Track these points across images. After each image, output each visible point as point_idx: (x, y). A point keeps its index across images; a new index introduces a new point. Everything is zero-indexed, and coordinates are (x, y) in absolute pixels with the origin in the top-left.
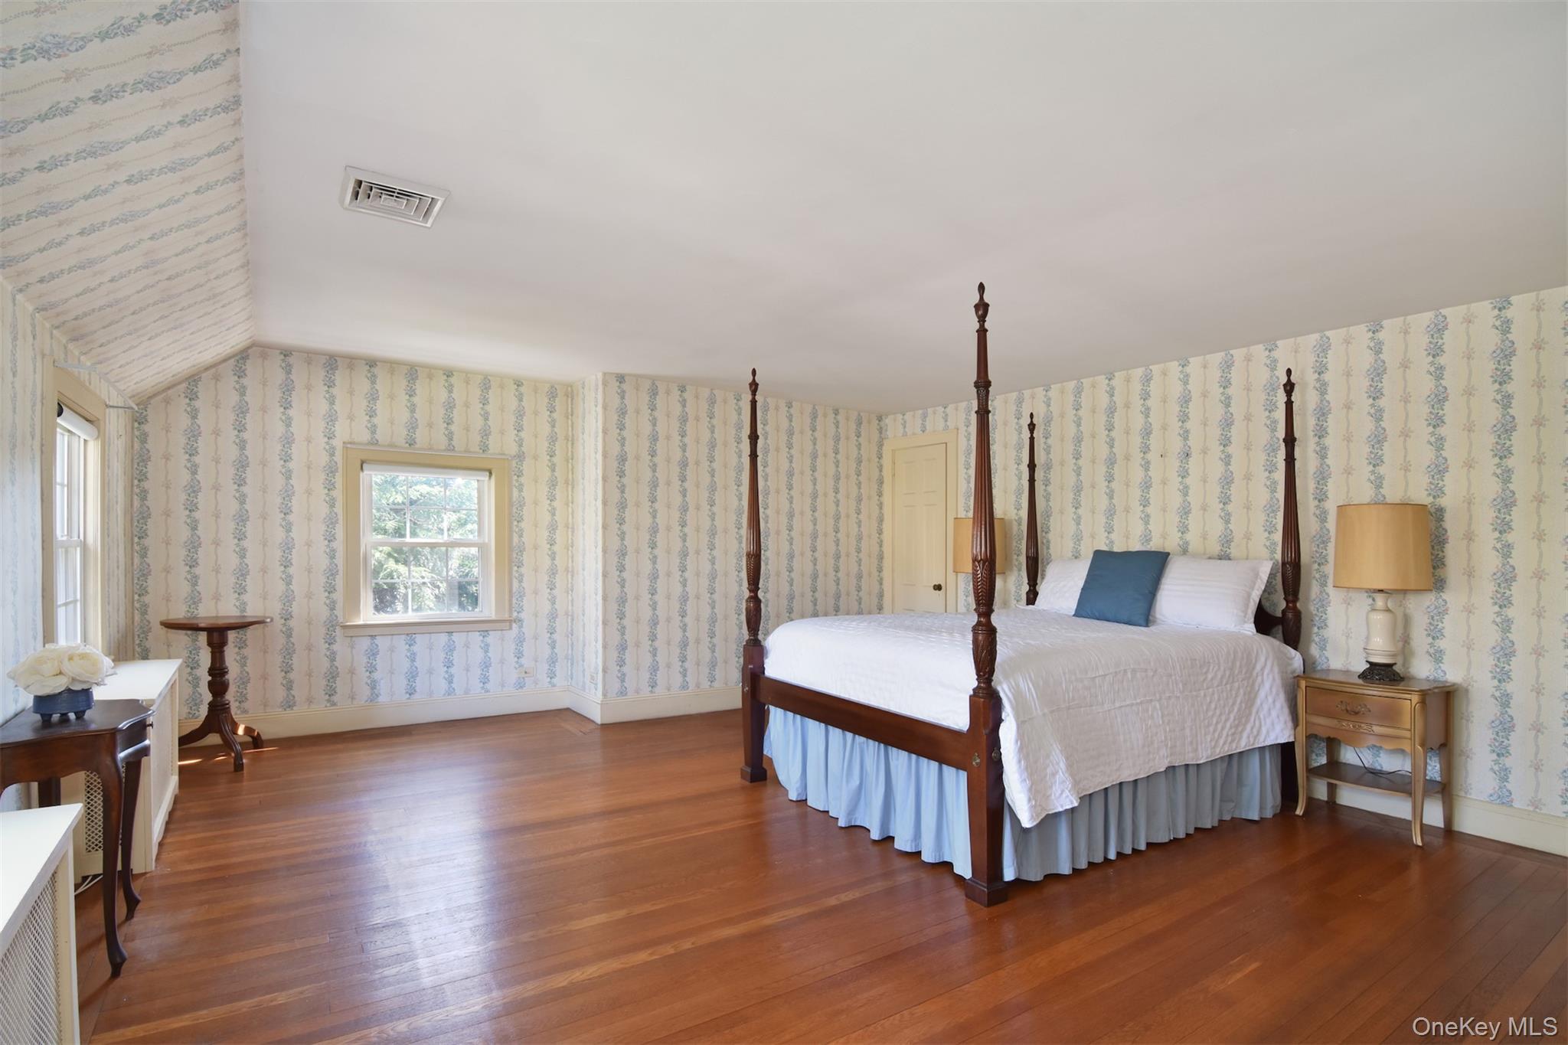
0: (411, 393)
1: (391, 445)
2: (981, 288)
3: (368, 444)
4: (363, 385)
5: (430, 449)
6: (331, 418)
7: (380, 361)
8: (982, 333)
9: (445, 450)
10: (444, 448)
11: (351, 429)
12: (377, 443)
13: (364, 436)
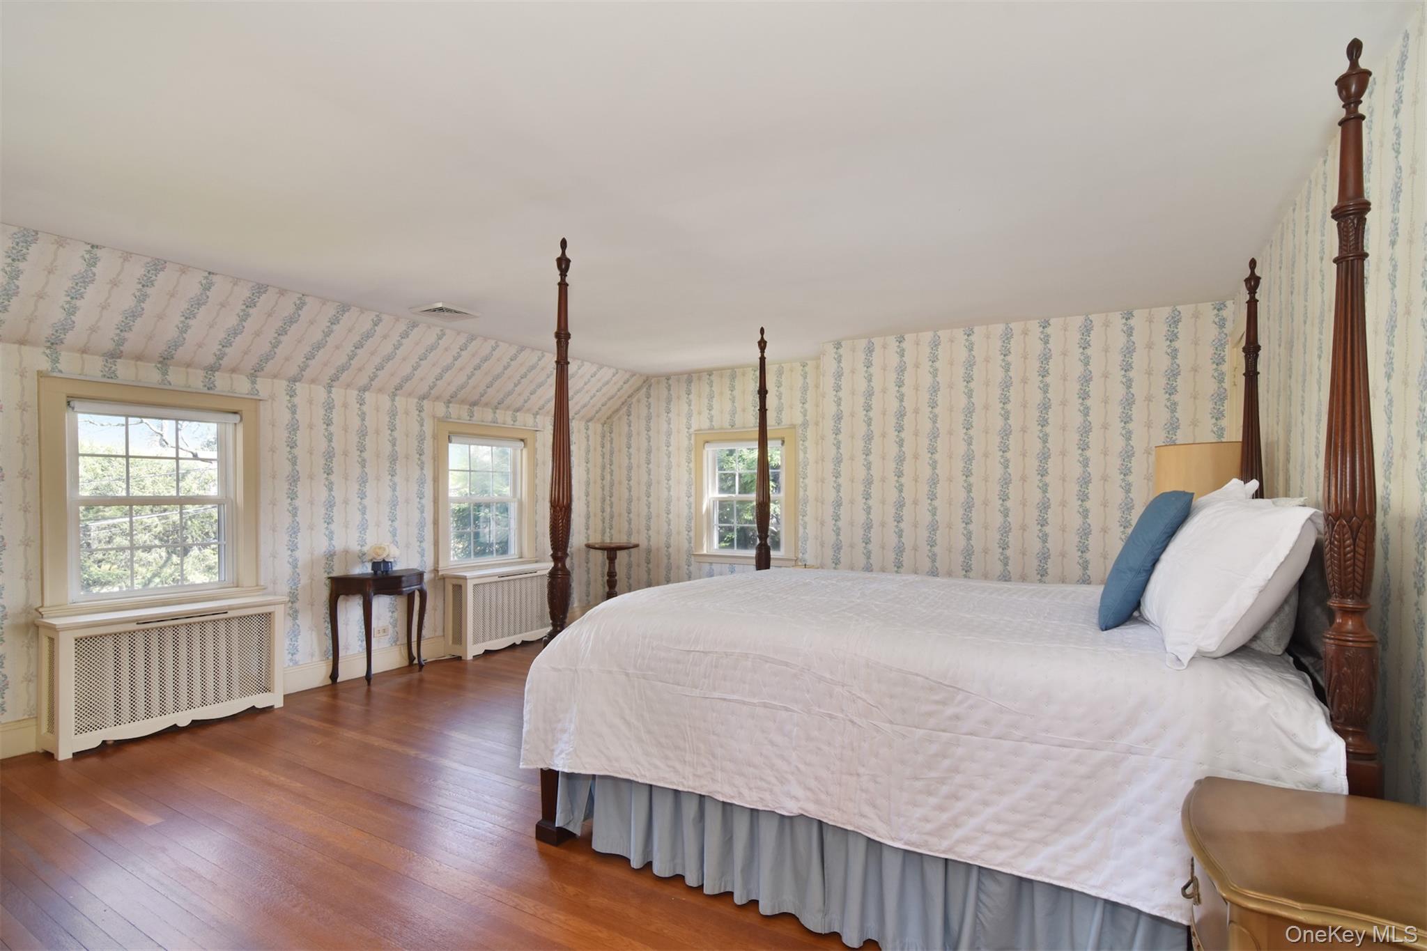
0: (732, 389)
1: (721, 429)
2: (564, 244)
3: (709, 429)
4: (706, 389)
5: (744, 427)
6: (690, 416)
7: (715, 370)
8: (563, 286)
9: (753, 427)
10: (752, 425)
11: (700, 422)
12: (713, 429)
13: (705, 424)
